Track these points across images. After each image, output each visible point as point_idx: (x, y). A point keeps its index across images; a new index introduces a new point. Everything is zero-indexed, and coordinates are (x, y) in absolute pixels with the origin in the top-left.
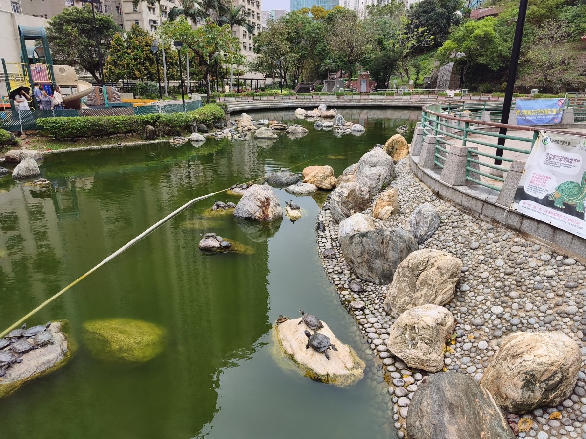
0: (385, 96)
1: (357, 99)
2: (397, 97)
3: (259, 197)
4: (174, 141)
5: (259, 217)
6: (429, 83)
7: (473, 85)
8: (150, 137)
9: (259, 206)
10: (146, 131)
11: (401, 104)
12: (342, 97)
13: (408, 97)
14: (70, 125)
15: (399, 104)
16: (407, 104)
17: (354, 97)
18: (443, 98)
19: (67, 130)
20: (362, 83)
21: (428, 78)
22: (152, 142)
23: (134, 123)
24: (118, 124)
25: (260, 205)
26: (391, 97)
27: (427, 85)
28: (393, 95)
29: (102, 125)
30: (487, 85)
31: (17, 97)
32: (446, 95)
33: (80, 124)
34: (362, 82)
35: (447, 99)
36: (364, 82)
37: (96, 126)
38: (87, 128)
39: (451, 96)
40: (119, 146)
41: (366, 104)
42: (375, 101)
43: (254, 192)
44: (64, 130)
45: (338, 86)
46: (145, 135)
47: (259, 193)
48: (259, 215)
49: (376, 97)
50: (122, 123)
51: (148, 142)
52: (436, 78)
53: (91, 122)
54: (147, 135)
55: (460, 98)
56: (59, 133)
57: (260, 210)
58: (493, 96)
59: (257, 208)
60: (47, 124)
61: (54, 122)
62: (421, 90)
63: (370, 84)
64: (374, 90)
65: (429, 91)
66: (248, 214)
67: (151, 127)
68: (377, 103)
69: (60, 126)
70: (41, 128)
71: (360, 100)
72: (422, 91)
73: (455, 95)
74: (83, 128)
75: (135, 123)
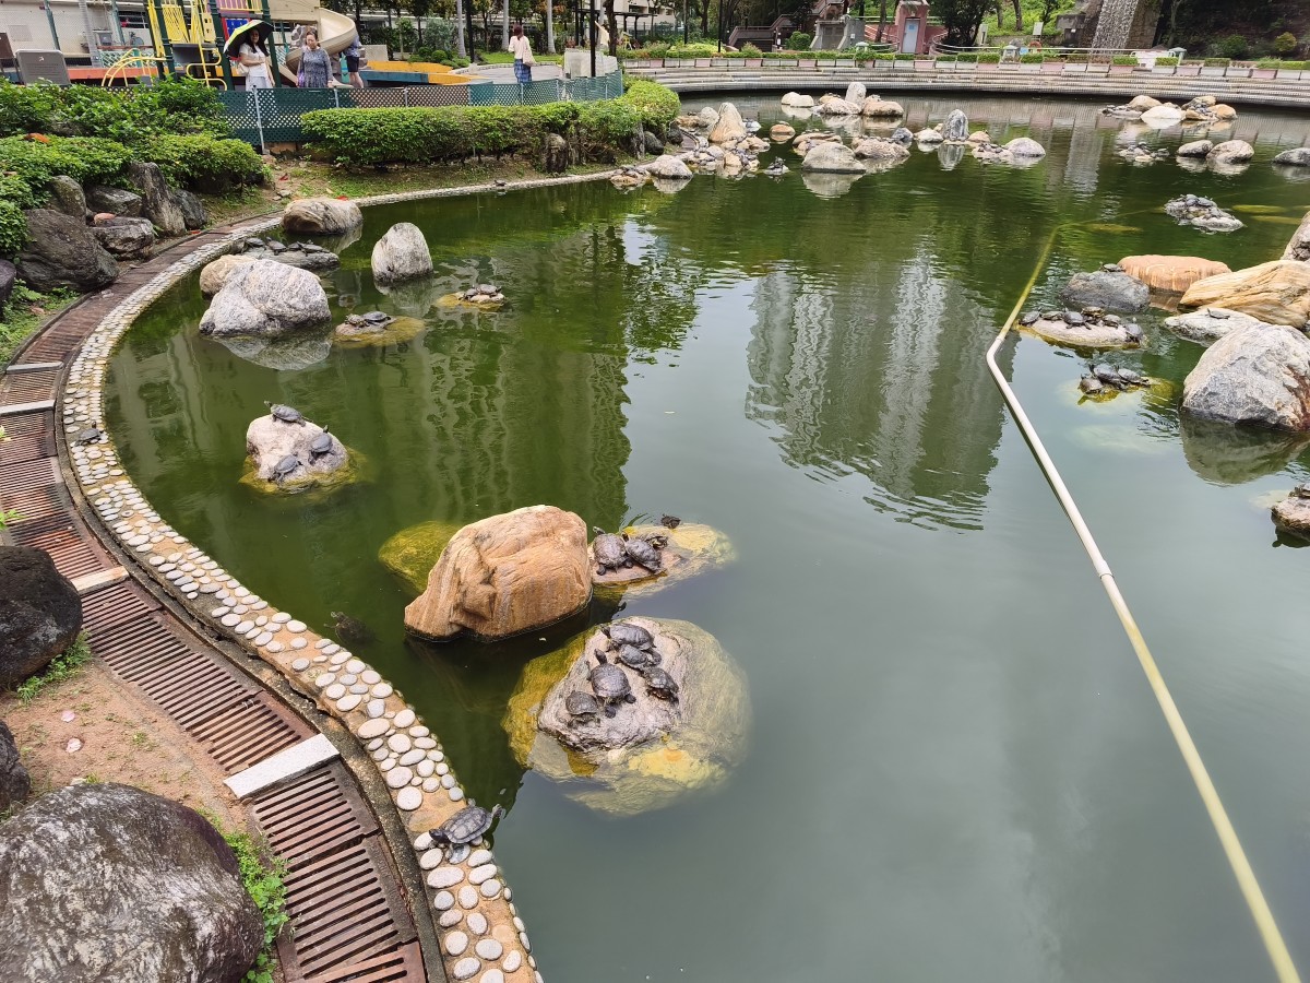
0: (976, 64)
1: (906, 71)
2: (1005, 67)
3: (1294, 361)
4: (625, 177)
5: (1293, 422)
6: (1074, 31)
7: (1193, 39)
8: (557, 166)
9: (1291, 389)
10: (550, 149)
11: (1017, 85)
12: (870, 64)
13: (1035, 67)
14: (387, 129)
15: (1011, 86)
16: (1032, 85)
17: (899, 64)
18: (1128, 71)
19: (379, 145)
20: (908, 30)
21: (1071, 17)
22: (561, 180)
23: (525, 126)
24: (491, 129)
25: (1295, 384)
26: (990, 68)
27: (1069, 36)
28: (997, 61)
29: (457, 131)
30: (1236, 38)
31: (245, 50)
32: (1135, 62)
33: (408, 127)
34: (908, 27)
35: (1137, 74)
36: (911, 28)
37: (444, 133)
38: (424, 138)
39: (1147, 67)
40: (501, 188)
41: (929, 83)
42: (952, 78)
43: (1277, 346)
44: (371, 144)
45: (853, 36)
46: (544, 160)
47: (1292, 350)
48: (1293, 416)
49: (952, 65)
50: (501, 127)
51: (552, 180)
52: (1096, 18)
53: (434, 124)
54: (549, 160)
55: (1172, 71)
56: (361, 151)
57: (1295, 400)
58: (1262, 68)
59: (1286, 395)
60: (333, 126)
61: (349, 123)
62: (1054, 50)
63: (928, 33)
64: (938, 46)
65: (1071, 52)
66: (1252, 410)
67: (560, 140)
68: (958, 83)
69: (364, 134)
70: (316, 138)
71: (912, 74)
72: (1056, 51)
73: (1160, 62)
74: (416, 138)
75: (529, 126)
